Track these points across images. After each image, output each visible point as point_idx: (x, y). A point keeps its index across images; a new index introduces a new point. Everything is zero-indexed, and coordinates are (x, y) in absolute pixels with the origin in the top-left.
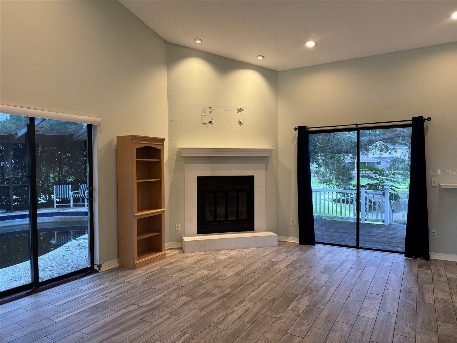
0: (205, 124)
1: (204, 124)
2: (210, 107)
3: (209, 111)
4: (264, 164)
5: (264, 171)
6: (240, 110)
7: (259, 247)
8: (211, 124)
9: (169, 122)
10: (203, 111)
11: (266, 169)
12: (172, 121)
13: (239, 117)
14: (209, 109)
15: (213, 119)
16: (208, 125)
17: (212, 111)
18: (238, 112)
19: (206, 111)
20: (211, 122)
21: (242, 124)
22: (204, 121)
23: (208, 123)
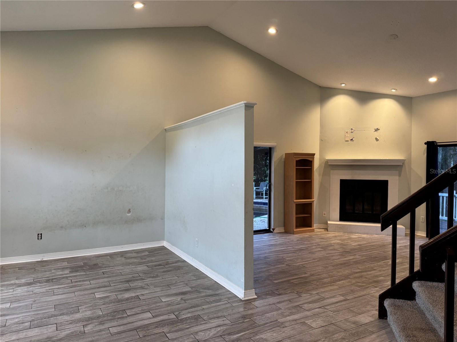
0: (348, 141)
1: (346, 141)
2: (352, 129)
3: (351, 132)
4: (398, 172)
5: (397, 177)
6: (377, 130)
7: (388, 235)
8: (352, 141)
9: (320, 141)
10: (346, 132)
11: (400, 175)
12: (322, 141)
13: (376, 135)
14: (351, 130)
15: (354, 137)
16: (350, 142)
17: (353, 132)
18: (375, 131)
19: (348, 132)
20: (352, 139)
21: (378, 140)
22: (347, 139)
23: (349, 140)
